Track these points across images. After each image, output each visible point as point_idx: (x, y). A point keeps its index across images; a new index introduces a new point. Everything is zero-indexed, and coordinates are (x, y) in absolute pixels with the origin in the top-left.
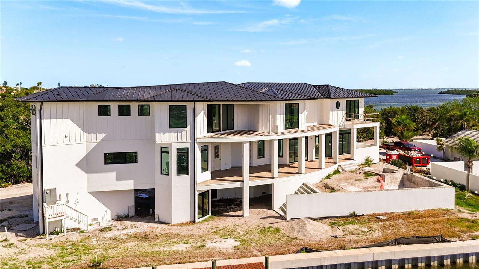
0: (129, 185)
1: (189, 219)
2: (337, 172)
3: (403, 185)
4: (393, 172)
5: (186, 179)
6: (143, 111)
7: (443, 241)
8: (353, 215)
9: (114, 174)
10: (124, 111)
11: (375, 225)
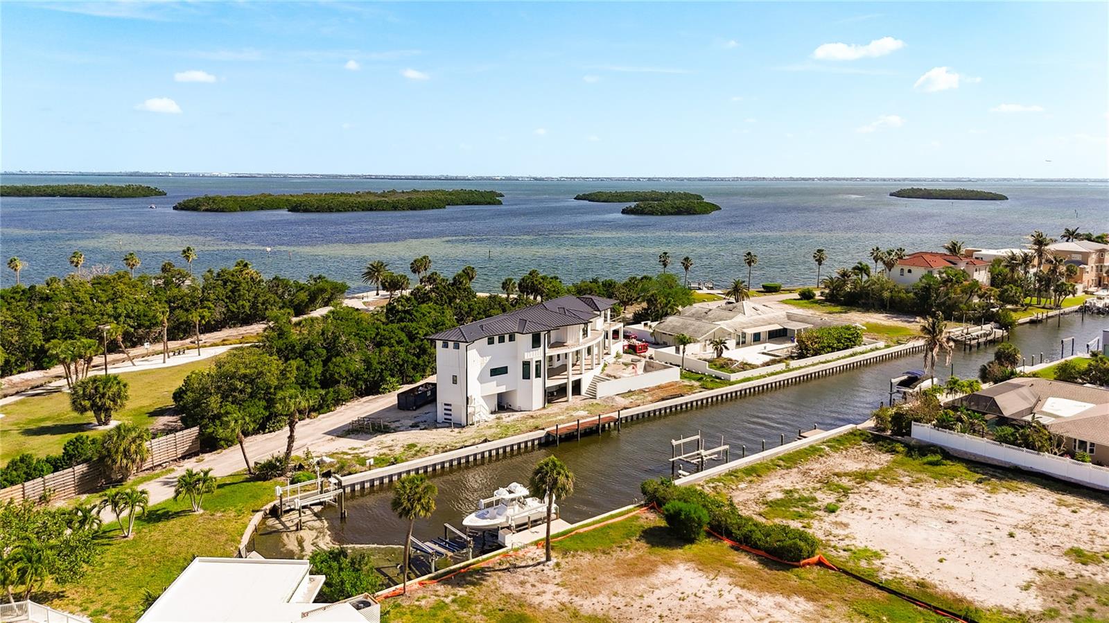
0: (503, 389)
1: (541, 406)
2: (605, 365)
3: (646, 370)
4: (639, 361)
5: (540, 380)
6: (512, 338)
7: (682, 396)
8: (630, 391)
9: (495, 382)
10: (502, 340)
11: (646, 394)
